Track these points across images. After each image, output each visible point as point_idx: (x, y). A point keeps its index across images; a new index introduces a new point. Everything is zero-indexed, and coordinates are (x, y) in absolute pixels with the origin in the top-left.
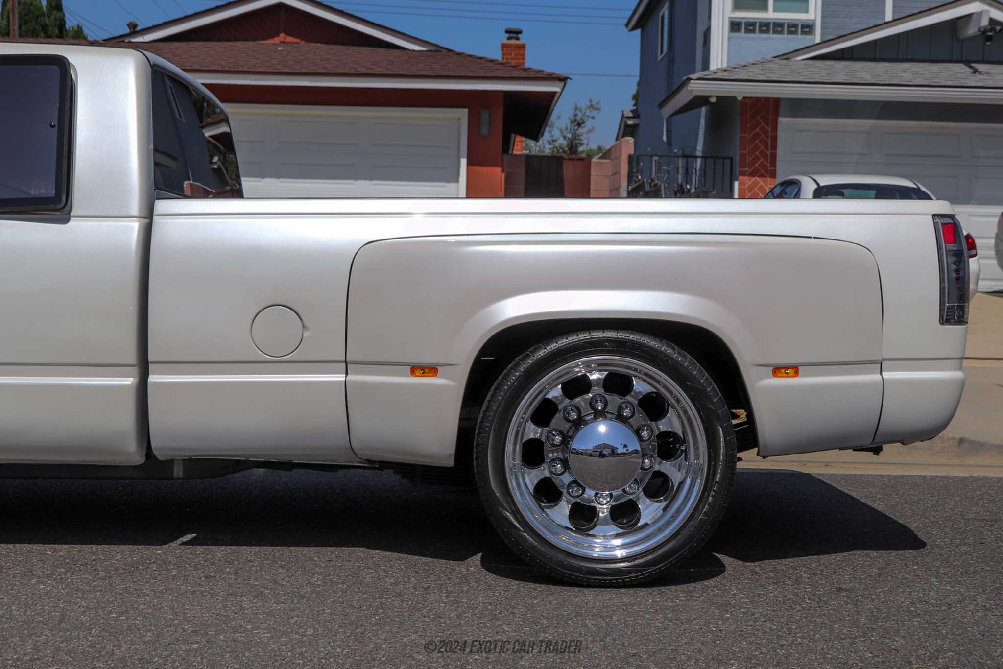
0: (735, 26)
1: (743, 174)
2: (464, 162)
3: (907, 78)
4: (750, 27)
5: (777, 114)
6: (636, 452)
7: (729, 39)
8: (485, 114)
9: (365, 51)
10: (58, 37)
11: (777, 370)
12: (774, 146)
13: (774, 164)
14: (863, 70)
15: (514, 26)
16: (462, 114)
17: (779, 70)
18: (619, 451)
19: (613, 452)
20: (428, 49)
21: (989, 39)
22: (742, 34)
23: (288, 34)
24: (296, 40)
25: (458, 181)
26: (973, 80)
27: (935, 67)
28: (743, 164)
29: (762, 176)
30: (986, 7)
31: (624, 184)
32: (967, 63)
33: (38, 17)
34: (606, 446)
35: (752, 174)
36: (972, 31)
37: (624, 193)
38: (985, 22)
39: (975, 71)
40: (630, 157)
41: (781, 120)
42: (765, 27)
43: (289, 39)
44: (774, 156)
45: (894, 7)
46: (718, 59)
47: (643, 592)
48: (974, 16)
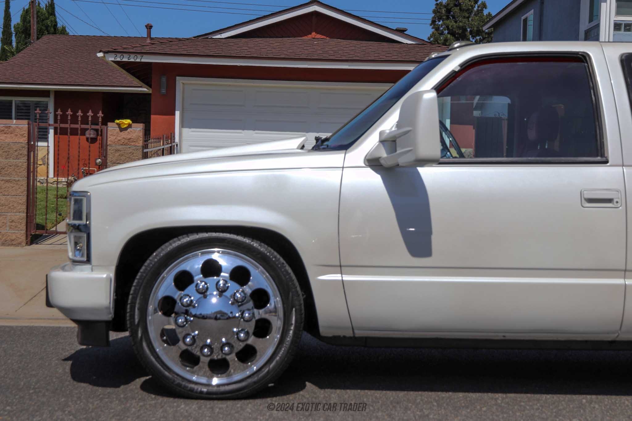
0: (617, 26)
4: (628, 27)
7: (614, 35)
9: (374, 45)
10: (53, 33)
20: (417, 43)
22: (622, 32)
23: (317, 32)
24: (323, 37)
33: (43, 20)
43: (319, 36)
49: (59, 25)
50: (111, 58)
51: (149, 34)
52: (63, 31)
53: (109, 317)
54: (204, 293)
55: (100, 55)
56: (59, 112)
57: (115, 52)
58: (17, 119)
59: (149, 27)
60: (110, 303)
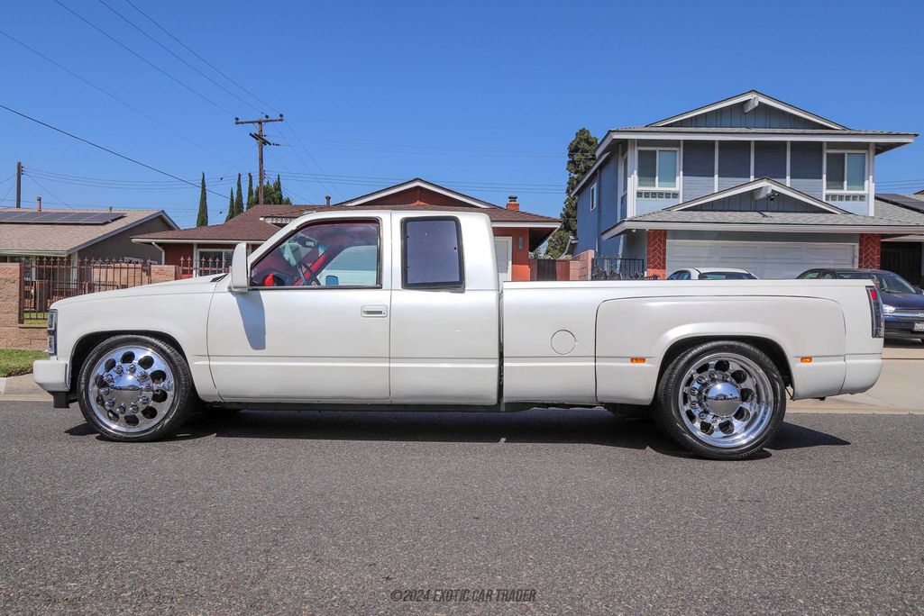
0: (639, 194)
1: (649, 267)
2: (510, 262)
3: (731, 219)
4: (647, 195)
5: (665, 237)
6: (736, 398)
7: (637, 201)
8: (521, 239)
11: (803, 359)
12: (664, 254)
13: (664, 263)
14: (709, 216)
15: (513, 195)
16: (510, 239)
17: (666, 216)
18: (729, 397)
19: (725, 398)
21: (772, 199)
22: (643, 198)
23: (420, 201)
24: (425, 204)
25: (507, 272)
26: (764, 220)
27: (744, 214)
28: (649, 263)
29: (658, 268)
30: (769, 184)
31: (590, 273)
32: (759, 212)
33: (271, 194)
34: (722, 395)
35: (654, 268)
36: (762, 195)
37: (590, 278)
38: (769, 192)
39: (764, 216)
40: (593, 259)
41: (667, 241)
42: (654, 195)
43: (422, 203)
44: (664, 259)
45: (719, 184)
46: (631, 212)
47: (746, 463)
48: (763, 189)
49: (284, 197)
50: (269, 221)
51: (328, 203)
52: (288, 202)
53: (67, 389)
54: (121, 373)
55: (262, 219)
56: (203, 259)
57: (272, 217)
58: (165, 264)
59: (328, 198)
60: (65, 379)
